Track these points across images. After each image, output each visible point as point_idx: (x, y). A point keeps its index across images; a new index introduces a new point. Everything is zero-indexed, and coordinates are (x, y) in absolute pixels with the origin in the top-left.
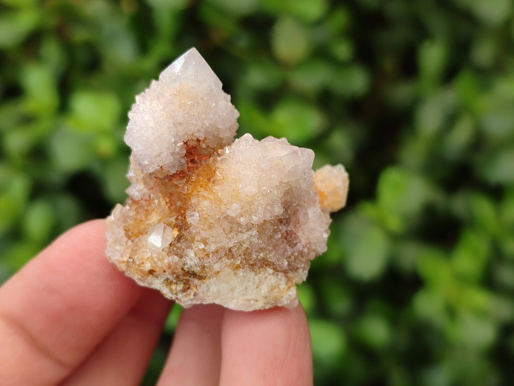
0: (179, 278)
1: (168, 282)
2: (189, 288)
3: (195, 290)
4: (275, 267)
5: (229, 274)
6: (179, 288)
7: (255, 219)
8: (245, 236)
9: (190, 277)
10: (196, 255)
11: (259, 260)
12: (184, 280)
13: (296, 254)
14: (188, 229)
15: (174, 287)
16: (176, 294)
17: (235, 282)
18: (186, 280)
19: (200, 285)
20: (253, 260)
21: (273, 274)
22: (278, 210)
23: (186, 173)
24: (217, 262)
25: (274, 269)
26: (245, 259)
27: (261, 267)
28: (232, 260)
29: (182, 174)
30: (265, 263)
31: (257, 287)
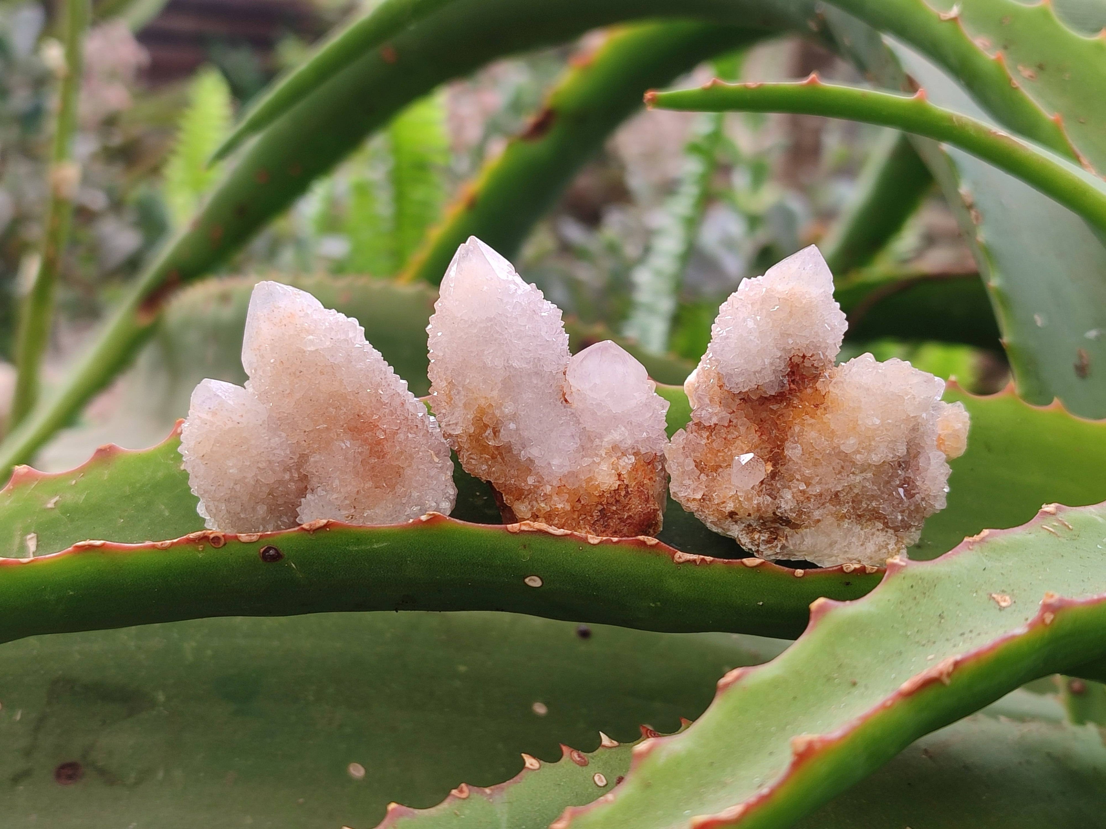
0: (766, 525)
1: (750, 529)
2: (776, 539)
3: (784, 542)
4: (886, 521)
5: (831, 525)
6: (762, 538)
7: (875, 459)
8: (858, 479)
9: (781, 524)
10: (793, 497)
11: (870, 510)
12: (772, 528)
13: (912, 508)
14: (785, 465)
15: (756, 536)
16: (758, 545)
17: (837, 534)
18: (774, 528)
19: (792, 536)
20: (861, 510)
21: (882, 530)
22: (902, 450)
23: (786, 395)
24: (819, 508)
25: (884, 523)
26: (853, 508)
27: (869, 520)
28: (838, 507)
29: (781, 397)
30: (876, 516)
31: (862, 545)
